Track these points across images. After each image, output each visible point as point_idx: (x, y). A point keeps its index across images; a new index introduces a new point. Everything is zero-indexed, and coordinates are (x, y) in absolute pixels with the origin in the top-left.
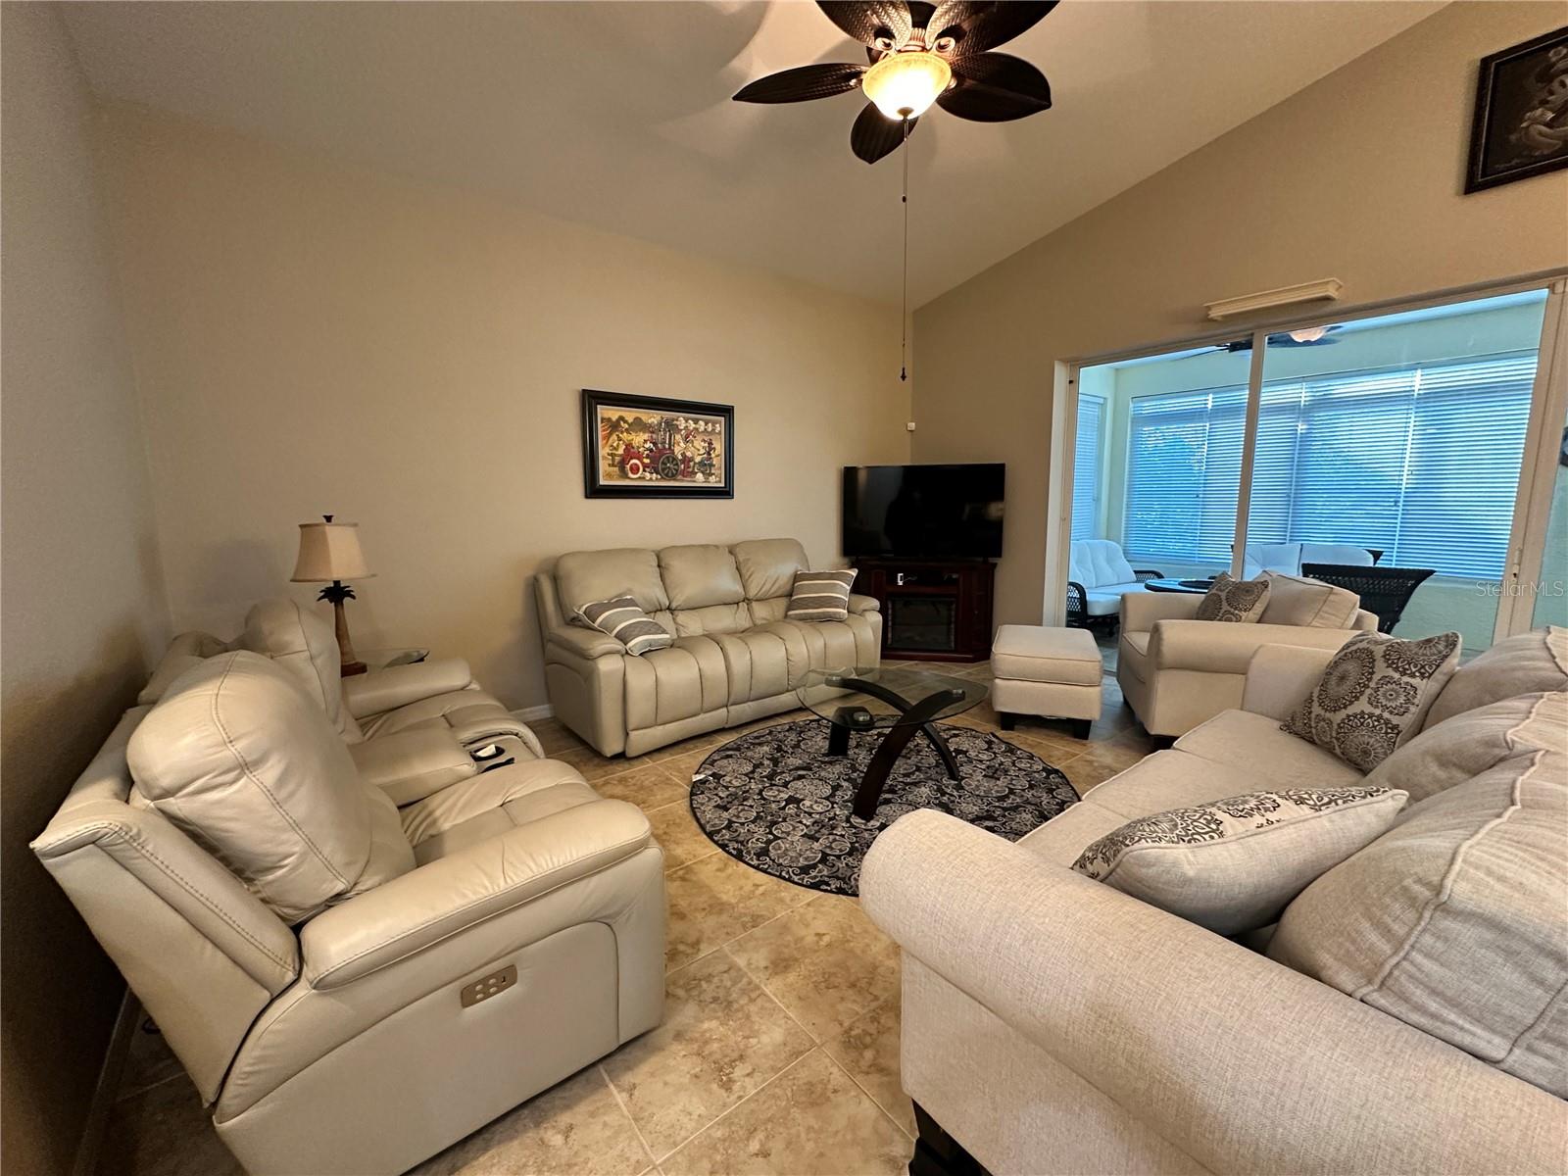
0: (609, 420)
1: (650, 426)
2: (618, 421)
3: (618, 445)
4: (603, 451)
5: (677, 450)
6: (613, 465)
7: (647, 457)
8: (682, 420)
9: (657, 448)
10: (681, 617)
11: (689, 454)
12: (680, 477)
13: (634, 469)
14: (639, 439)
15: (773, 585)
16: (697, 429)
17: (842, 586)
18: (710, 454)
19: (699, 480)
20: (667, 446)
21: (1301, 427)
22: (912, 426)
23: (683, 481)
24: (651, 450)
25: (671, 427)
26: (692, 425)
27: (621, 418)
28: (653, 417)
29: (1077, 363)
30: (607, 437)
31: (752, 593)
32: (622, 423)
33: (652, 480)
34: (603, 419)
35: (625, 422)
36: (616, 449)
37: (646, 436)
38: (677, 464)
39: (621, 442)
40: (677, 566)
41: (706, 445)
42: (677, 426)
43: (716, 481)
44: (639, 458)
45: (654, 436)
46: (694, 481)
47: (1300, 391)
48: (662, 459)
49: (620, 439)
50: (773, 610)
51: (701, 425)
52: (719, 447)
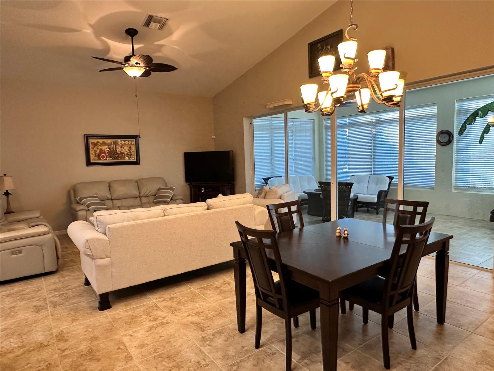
0: (94, 143)
1: (108, 144)
2: (97, 143)
3: (97, 150)
4: (92, 152)
5: (118, 150)
6: (96, 156)
7: (107, 153)
8: (119, 141)
9: (111, 150)
10: (115, 202)
11: (122, 151)
12: (119, 159)
13: (103, 157)
14: (104, 148)
15: (150, 192)
16: (125, 144)
17: (170, 192)
18: (130, 151)
19: (127, 159)
20: (114, 149)
21: (373, 131)
22: (214, 137)
23: (120, 160)
24: (109, 151)
25: (115, 143)
26: (123, 142)
27: (98, 142)
28: (109, 141)
29: (252, 117)
30: (93, 148)
31: (142, 194)
32: (98, 143)
33: (109, 160)
34: (91, 143)
35: (99, 143)
36: (97, 151)
37: (107, 147)
38: (118, 155)
39: (98, 149)
40: (115, 186)
41: (129, 148)
42: (118, 143)
43: (133, 159)
44: (105, 153)
45: (109, 147)
46: (125, 160)
47: (372, 117)
48: (112, 153)
49: (97, 148)
50: (149, 200)
51: (127, 142)
52: (134, 148)
